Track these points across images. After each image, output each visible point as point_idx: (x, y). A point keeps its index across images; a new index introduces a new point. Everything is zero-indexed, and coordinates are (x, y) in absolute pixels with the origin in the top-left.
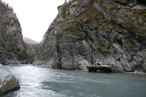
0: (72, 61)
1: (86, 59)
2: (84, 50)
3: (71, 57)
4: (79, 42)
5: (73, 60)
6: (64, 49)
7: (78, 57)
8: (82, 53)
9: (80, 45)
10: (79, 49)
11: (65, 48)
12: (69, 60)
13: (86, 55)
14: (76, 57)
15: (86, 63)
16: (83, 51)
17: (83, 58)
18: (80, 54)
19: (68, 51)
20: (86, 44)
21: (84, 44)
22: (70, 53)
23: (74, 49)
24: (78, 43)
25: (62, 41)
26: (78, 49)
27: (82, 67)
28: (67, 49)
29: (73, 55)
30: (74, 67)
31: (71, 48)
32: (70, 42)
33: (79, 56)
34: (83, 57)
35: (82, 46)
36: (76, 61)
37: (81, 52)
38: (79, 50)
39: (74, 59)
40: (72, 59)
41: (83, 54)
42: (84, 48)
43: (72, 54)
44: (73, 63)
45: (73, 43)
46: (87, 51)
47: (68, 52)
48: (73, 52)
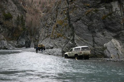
0: (91, 43)
1: (117, 37)
2: (114, 21)
3: (91, 35)
4: (106, 7)
5: (94, 41)
6: (78, 22)
7: (103, 34)
8: (110, 27)
9: (107, 12)
10: (104, 19)
11: (79, 20)
12: (86, 40)
13: (118, 31)
14: (99, 34)
15: (117, 45)
16: (113, 23)
17: (113, 36)
18: (106, 28)
19: (85, 24)
20: (119, 9)
21: (114, 10)
22: (88, 28)
23: (95, 21)
24: (104, 8)
25: (75, 7)
27: (107, 52)
28: (84, 21)
29: (94, 32)
30: (95, 53)
31: (91, 19)
32: (88, 6)
33: (106, 32)
34: (111, 33)
35: (110, 14)
36: (99, 41)
37: (109, 24)
38: (104, 22)
39: (95, 38)
40: (92, 38)
41: (113, 28)
42: (114, 18)
43: (91, 29)
44: (94, 46)
45: (94, 9)
46: (120, 23)
47: (84, 26)
48: (94, 25)
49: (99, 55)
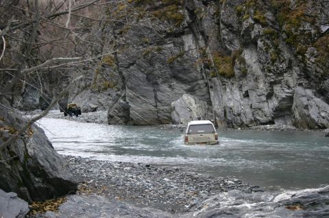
0: (152, 101)
1: (191, 91)
2: (186, 65)
3: (151, 89)
4: (174, 43)
5: (156, 98)
6: (132, 67)
7: (170, 87)
8: (180, 75)
9: (177, 51)
10: (171, 63)
11: (132, 64)
12: (144, 97)
13: (193, 81)
14: (164, 87)
15: (191, 104)
16: (184, 69)
17: (185, 90)
18: (175, 77)
19: (142, 72)
20: (194, 47)
21: (186, 49)
22: (147, 78)
23: (157, 65)
24: (172, 45)
25: (126, 44)
26: (171, 65)
27: (176, 115)
28: (139, 67)
29: (156, 84)
30: (159, 117)
31: (151, 63)
32: (146, 43)
33: (174, 83)
34: (183, 85)
35: (181, 56)
36: (164, 98)
37: (179, 71)
38: (171, 68)
39: (159, 93)
40: (153, 94)
41: (185, 77)
42: (186, 61)
43: (151, 80)
44: (156, 106)
45: (156, 47)
47: (141, 75)
48: (156, 73)
49: (165, 119)
